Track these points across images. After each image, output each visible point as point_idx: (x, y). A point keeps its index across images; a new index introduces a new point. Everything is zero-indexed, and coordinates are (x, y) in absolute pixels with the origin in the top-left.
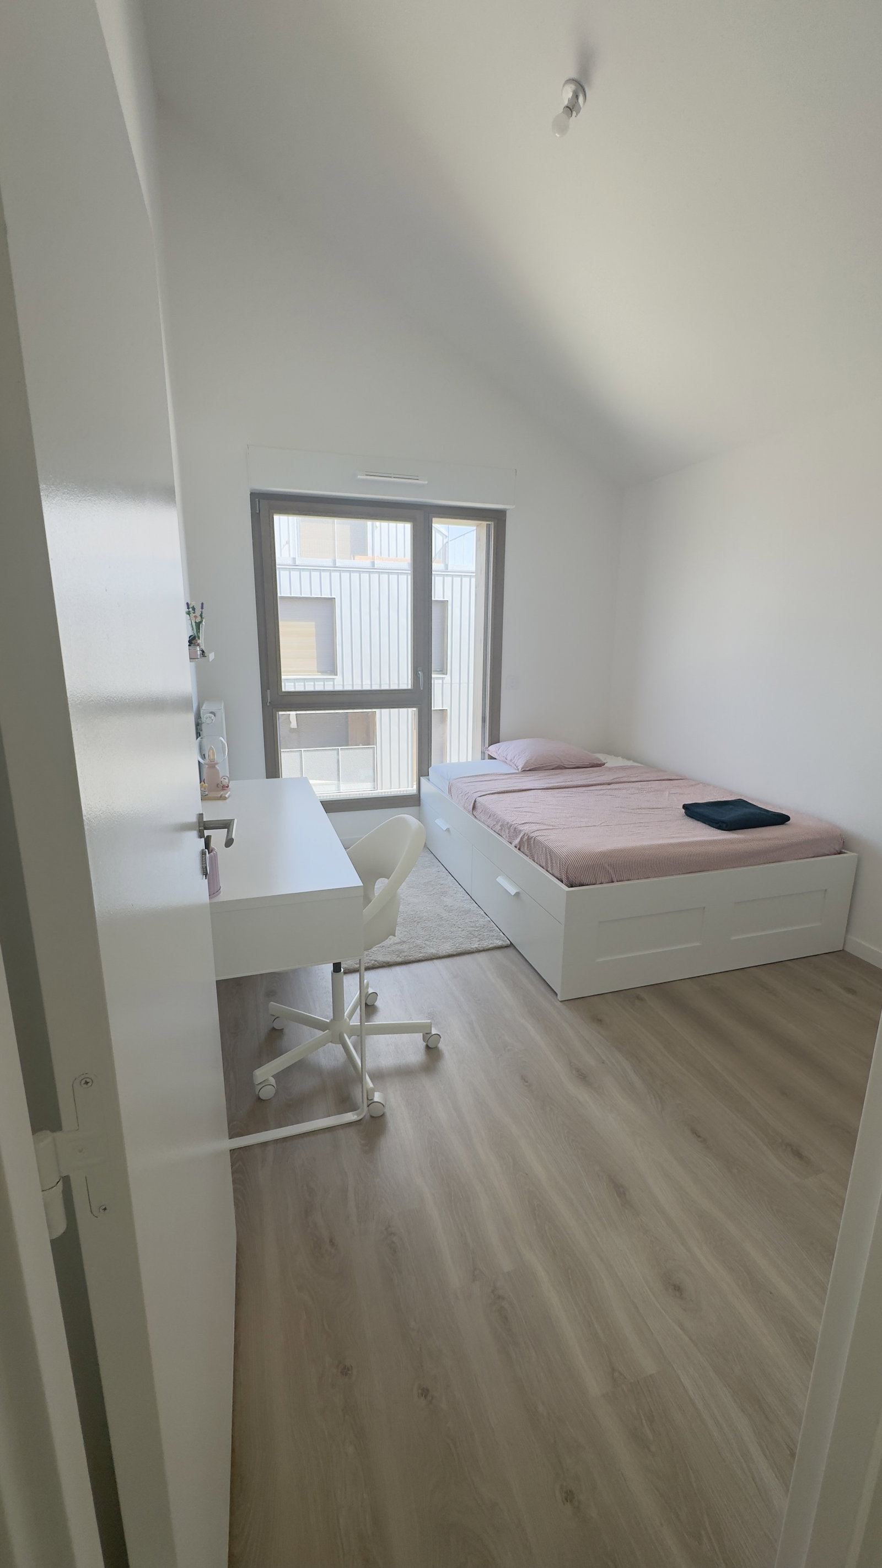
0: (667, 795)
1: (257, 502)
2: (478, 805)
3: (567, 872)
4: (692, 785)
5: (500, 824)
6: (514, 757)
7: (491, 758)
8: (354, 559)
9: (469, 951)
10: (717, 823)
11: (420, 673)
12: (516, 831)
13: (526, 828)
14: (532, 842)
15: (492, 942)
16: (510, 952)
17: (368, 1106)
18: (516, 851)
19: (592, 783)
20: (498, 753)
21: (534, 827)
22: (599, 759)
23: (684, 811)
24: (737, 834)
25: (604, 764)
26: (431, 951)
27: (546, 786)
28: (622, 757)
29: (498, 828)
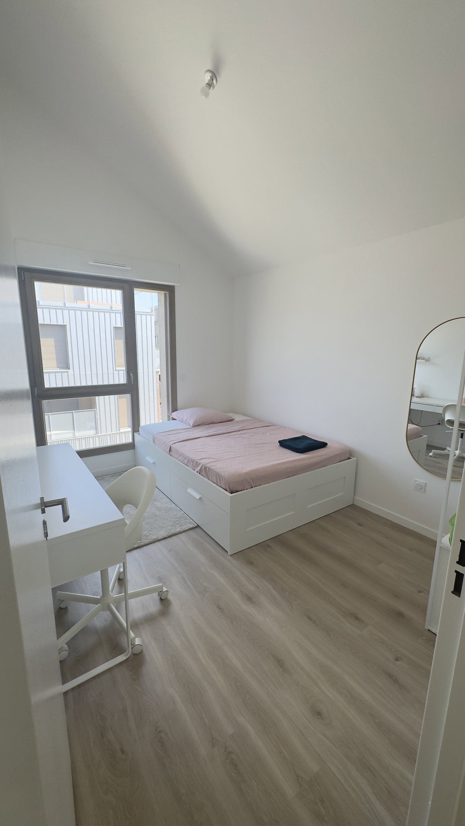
0: (269, 435)
1: (23, 273)
2: (172, 449)
3: (229, 485)
4: (279, 429)
5: (187, 459)
6: (187, 419)
7: (174, 419)
8: (77, 303)
9: (175, 533)
10: (296, 450)
11: (131, 374)
12: (197, 464)
13: (203, 462)
14: (207, 469)
15: (187, 526)
16: (198, 530)
17: (132, 649)
18: (198, 474)
19: (229, 431)
20: (178, 416)
21: (207, 461)
22: (232, 417)
23: (279, 444)
24: (306, 454)
25: (234, 420)
26: (153, 537)
27: (207, 435)
28: (241, 415)
29: (186, 461)
